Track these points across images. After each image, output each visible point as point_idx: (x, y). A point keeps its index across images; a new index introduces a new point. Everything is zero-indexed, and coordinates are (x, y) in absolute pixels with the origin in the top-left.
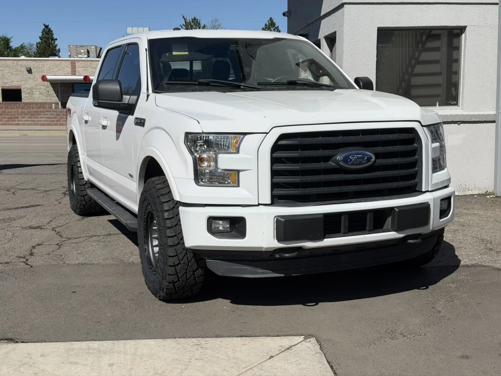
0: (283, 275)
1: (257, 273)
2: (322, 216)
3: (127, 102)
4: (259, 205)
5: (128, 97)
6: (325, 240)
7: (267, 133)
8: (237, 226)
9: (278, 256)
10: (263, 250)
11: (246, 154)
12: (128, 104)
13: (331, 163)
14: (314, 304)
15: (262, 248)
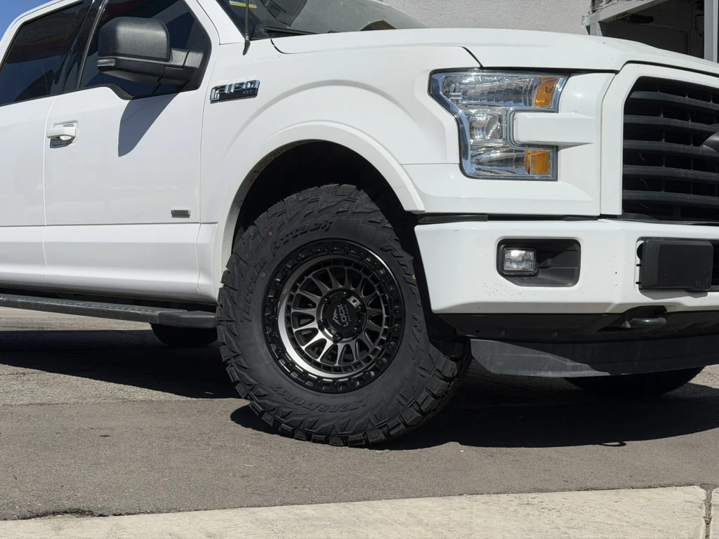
0: (607, 374)
1: (565, 369)
2: (710, 244)
3: (181, 64)
4: (602, 216)
5: (183, 54)
6: (710, 294)
7: (616, 72)
8: (549, 261)
9: (629, 326)
10: (608, 310)
11: (576, 112)
12: (183, 67)
13: (704, 146)
14: (617, 443)
15: (608, 304)
